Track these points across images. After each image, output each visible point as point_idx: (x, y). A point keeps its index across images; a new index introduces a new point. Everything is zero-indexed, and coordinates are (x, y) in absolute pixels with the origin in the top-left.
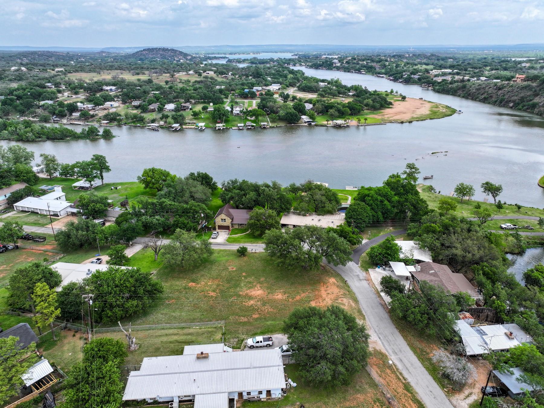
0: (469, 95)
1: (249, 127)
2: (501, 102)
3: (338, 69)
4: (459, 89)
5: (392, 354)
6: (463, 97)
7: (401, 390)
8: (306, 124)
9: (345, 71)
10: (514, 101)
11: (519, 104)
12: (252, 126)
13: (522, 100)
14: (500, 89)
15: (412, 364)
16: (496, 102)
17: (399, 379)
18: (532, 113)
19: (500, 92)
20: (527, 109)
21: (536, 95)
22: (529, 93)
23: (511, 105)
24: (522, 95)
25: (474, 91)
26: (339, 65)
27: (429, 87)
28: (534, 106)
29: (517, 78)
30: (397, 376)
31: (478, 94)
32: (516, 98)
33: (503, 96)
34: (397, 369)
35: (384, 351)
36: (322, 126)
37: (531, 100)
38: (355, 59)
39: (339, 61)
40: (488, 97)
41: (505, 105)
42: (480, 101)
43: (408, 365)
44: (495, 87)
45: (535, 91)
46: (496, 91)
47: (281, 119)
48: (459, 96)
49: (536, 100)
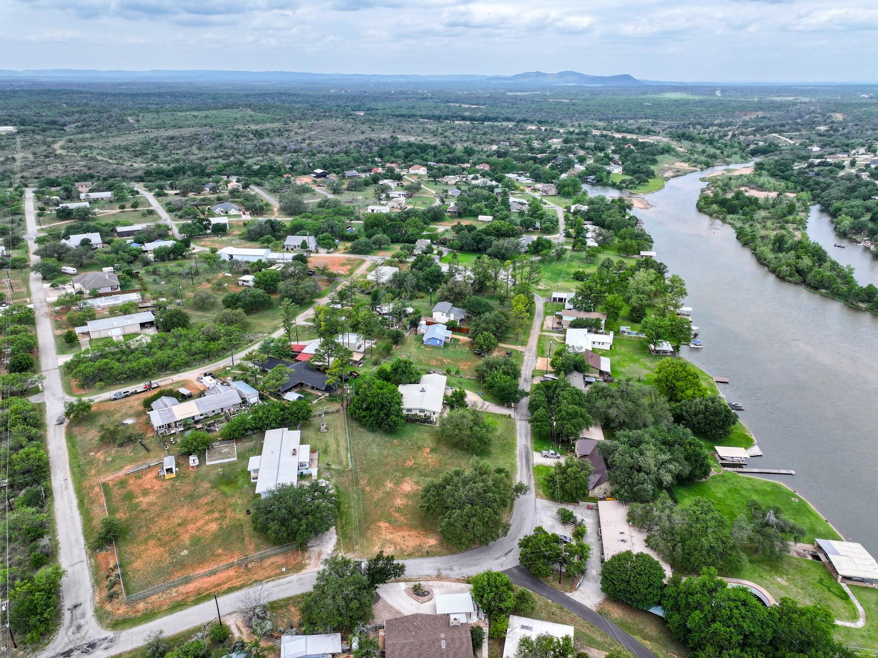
5: (298, 577)
7: (255, 577)
15: (283, 590)
17: (267, 578)
30: (272, 577)
34: (279, 578)
35: (304, 571)
43: (282, 587)
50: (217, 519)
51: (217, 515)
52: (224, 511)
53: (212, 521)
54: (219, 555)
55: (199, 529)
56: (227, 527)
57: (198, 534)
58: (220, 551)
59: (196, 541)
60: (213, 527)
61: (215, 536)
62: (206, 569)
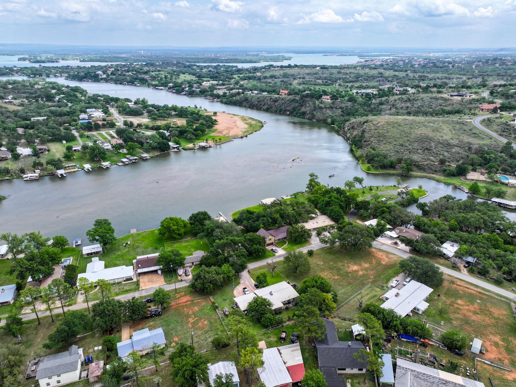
0: (254, 106)
1: (134, 161)
2: (280, 111)
3: (106, 80)
4: (243, 101)
6: (249, 107)
8: (176, 150)
9: (116, 83)
10: (289, 111)
11: (293, 112)
12: (136, 159)
13: (294, 109)
14: (275, 102)
16: (277, 111)
18: (304, 118)
19: (276, 104)
20: (300, 115)
21: (302, 106)
22: (297, 105)
23: (288, 113)
24: (293, 106)
25: (256, 103)
26: (104, 76)
27: (214, 99)
28: (304, 114)
29: (282, 92)
31: (260, 105)
32: (290, 108)
33: (280, 106)
36: (190, 149)
37: (300, 109)
38: (118, 70)
39: (104, 73)
40: (270, 108)
41: (283, 113)
42: (264, 110)
44: (272, 100)
45: (300, 103)
46: (273, 103)
47: (154, 149)
48: (245, 106)
49: (303, 109)
50: (457, 304)
51: (456, 306)
52: (450, 305)
53: (459, 304)
54: (462, 291)
55: (468, 305)
56: (452, 298)
57: (469, 304)
58: (461, 292)
59: (472, 302)
60: (459, 302)
61: (461, 298)
62: (470, 291)
